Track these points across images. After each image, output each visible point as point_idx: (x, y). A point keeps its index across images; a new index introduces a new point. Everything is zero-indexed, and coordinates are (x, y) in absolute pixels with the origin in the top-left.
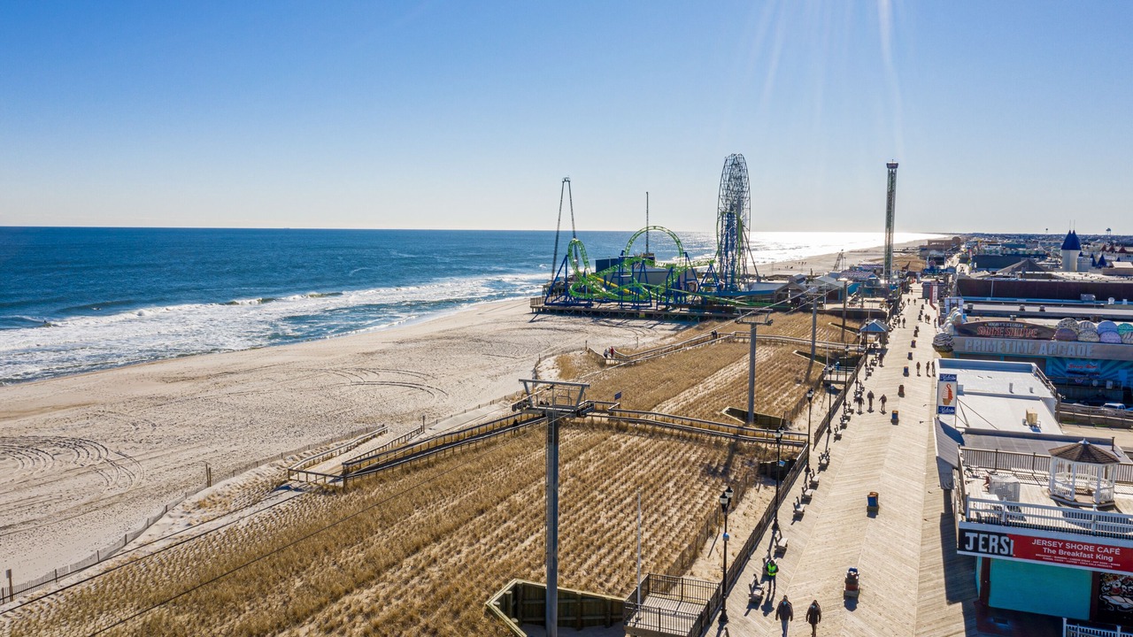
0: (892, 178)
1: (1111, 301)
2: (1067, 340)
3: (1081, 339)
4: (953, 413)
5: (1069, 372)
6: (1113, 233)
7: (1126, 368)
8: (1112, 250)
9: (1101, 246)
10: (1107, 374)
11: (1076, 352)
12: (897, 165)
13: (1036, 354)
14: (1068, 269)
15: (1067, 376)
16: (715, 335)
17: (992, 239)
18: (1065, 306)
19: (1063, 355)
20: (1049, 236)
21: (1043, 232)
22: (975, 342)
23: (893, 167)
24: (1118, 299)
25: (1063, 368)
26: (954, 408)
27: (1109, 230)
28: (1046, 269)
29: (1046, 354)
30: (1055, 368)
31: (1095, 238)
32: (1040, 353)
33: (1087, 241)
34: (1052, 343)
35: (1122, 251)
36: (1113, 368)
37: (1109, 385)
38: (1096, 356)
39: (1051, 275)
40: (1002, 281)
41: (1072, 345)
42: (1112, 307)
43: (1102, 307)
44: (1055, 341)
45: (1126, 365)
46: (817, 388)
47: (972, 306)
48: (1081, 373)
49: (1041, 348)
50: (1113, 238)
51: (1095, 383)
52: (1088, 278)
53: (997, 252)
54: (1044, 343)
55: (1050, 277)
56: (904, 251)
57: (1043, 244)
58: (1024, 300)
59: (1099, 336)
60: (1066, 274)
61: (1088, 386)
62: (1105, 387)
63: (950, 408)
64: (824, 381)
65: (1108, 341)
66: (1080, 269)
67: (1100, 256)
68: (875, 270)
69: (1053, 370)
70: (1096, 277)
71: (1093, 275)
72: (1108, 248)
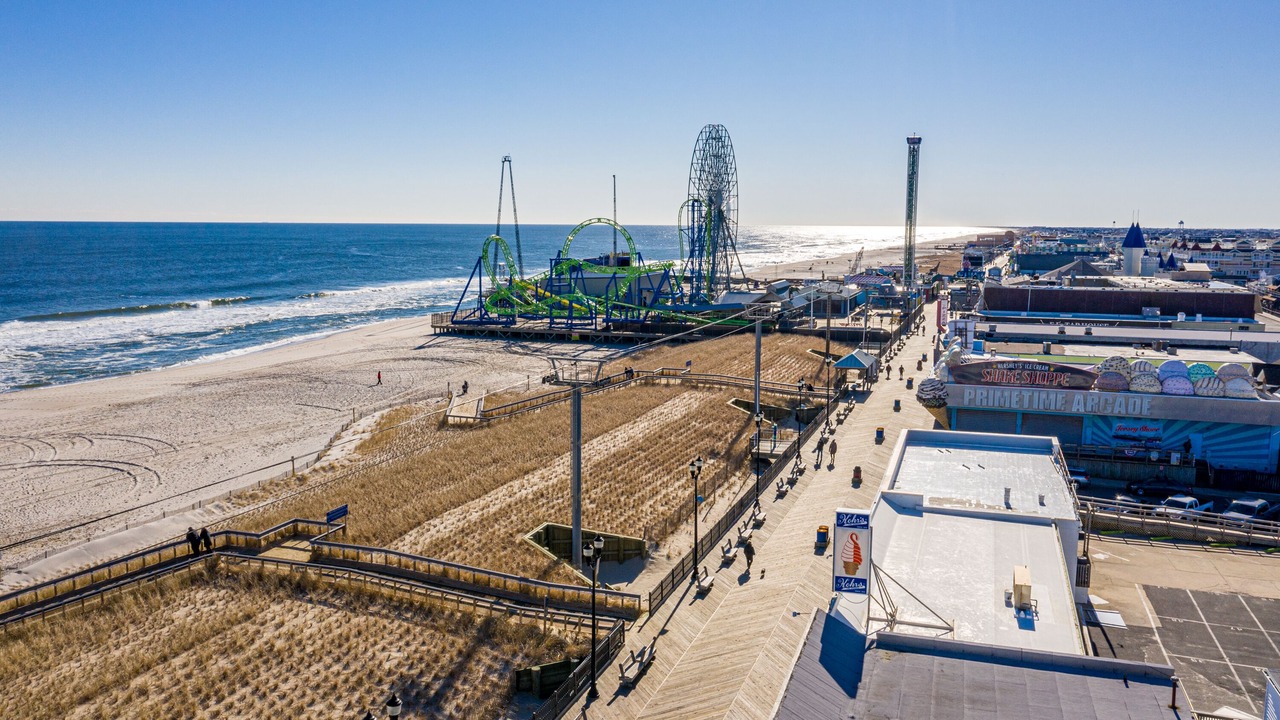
0: (914, 155)
1: (1181, 317)
2: (1112, 390)
3: (1133, 387)
4: (863, 591)
5: (1116, 437)
6: (1186, 226)
7: (1201, 432)
8: (1184, 246)
9: (1172, 241)
10: (1172, 440)
11: (1127, 410)
12: (920, 139)
13: (1067, 411)
14: (1130, 272)
15: (1114, 443)
16: (629, 373)
17: (1050, 233)
18: (1122, 325)
19: (1108, 412)
20: (1116, 230)
21: (1110, 226)
22: (979, 392)
23: (914, 142)
24: (1191, 313)
25: (1106, 429)
26: (864, 581)
27: (1182, 223)
28: (1104, 272)
29: (1082, 410)
30: (1096, 430)
31: (1166, 232)
32: (1074, 410)
33: (1157, 235)
34: (1091, 394)
35: (1196, 248)
36: (1181, 431)
37: (1175, 458)
38: (1156, 414)
39: (1106, 280)
40: (1043, 291)
41: (1121, 397)
42: (1182, 327)
43: (1168, 326)
44: (1096, 391)
45: (1199, 426)
46: (738, 466)
47: (995, 327)
48: (1134, 439)
49: (1076, 402)
50: (1186, 231)
51: (1154, 456)
52: (1152, 285)
53: (1051, 249)
54: (1079, 395)
55: (1106, 283)
56: (950, 248)
57: (1107, 239)
58: (1068, 316)
59: (1162, 383)
60: (1126, 279)
61: (1143, 460)
62: (1169, 461)
63: (858, 581)
64: (752, 454)
65: (1174, 391)
66: (1145, 272)
67: (1169, 254)
68: (893, 274)
69: (1093, 433)
70: (1163, 283)
71: (1159, 280)
72: (1179, 245)
